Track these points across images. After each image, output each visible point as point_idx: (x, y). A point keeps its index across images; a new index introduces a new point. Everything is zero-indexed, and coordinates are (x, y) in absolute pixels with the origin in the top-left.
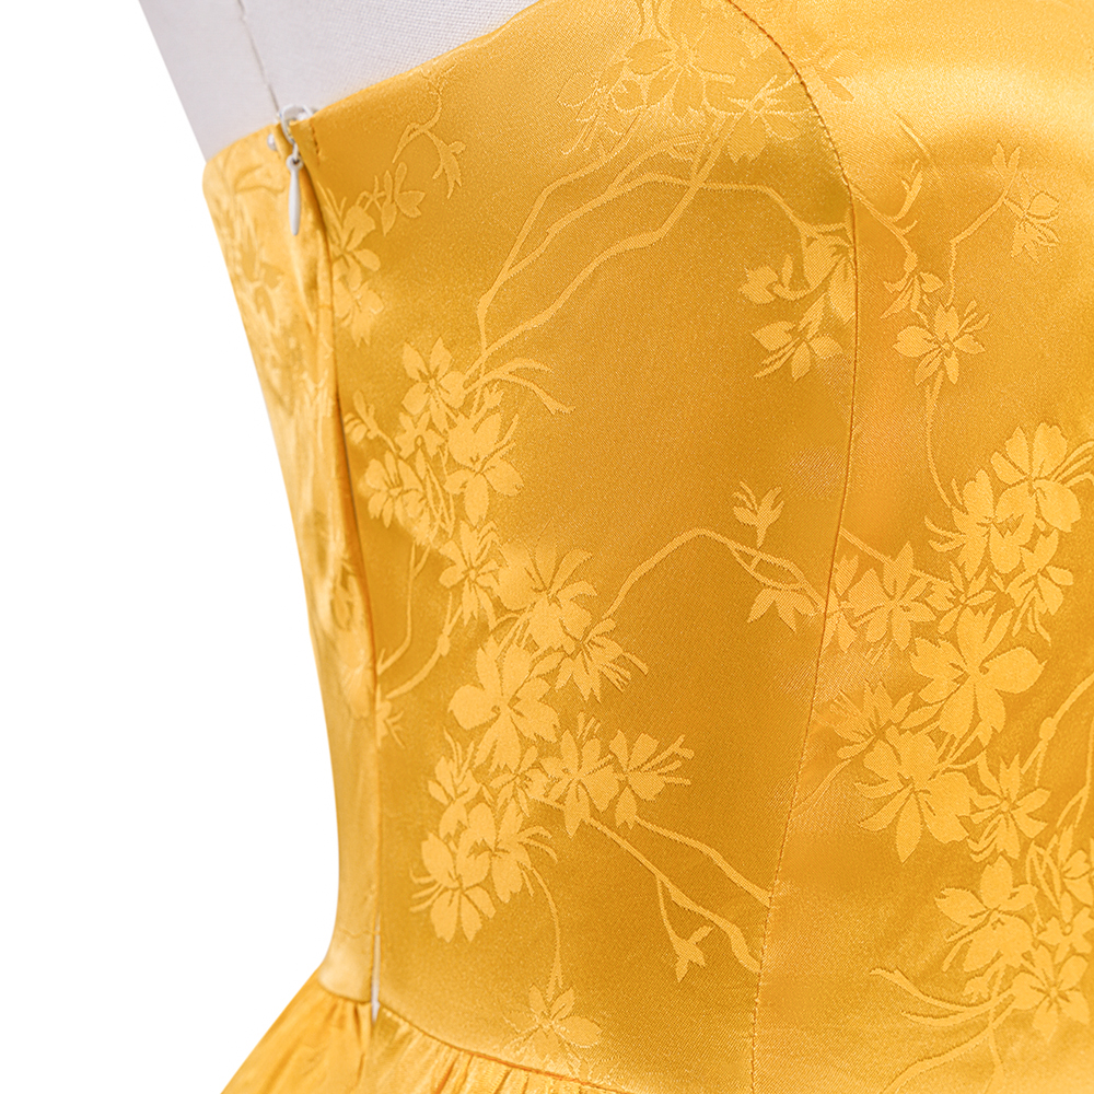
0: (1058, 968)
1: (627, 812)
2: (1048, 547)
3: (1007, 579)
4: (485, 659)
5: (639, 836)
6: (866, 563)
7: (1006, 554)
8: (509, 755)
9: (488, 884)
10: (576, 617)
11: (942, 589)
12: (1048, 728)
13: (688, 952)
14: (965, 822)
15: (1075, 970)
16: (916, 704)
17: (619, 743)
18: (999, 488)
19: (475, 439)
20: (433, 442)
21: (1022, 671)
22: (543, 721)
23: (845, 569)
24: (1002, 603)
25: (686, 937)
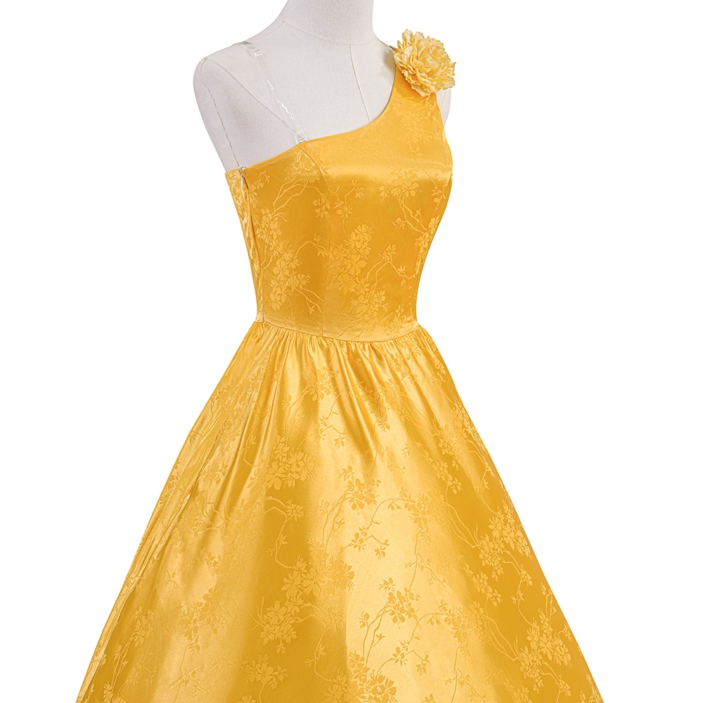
0: (372, 313)
1: (301, 287)
2: (366, 244)
3: (359, 249)
4: (278, 262)
5: (303, 291)
6: (335, 247)
7: (359, 245)
8: (282, 279)
9: (280, 300)
10: (291, 255)
11: (348, 251)
12: (369, 273)
13: (312, 310)
14: (355, 288)
15: (375, 314)
16: (345, 269)
17: (299, 276)
18: (356, 235)
19: (274, 226)
20: (267, 226)
21: (363, 264)
22: (287, 273)
23: (332, 248)
24: (359, 253)
25: (311, 307)
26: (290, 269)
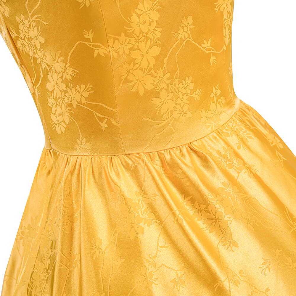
0: (182, 108)
1: (84, 101)
2: (154, 24)
3: (147, 33)
4: (49, 76)
5: (87, 105)
6: (115, 39)
7: (145, 28)
8: (59, 95)
9: (63, 121)
10: (62, 64)
11: (133, 40)
12: (166, 60)
13: (104, 125)
14: (153, 84)
15: (186, 107)
16: (135, 64)
17: (78, 87)
18: (139, 16)
19: (34, 33)
20: (27, 35)
21: (156, 51)
22: (63, 87)
23: (111, 42)
24: (147, 39)
25: (102, 122)
26: (65, 81)
